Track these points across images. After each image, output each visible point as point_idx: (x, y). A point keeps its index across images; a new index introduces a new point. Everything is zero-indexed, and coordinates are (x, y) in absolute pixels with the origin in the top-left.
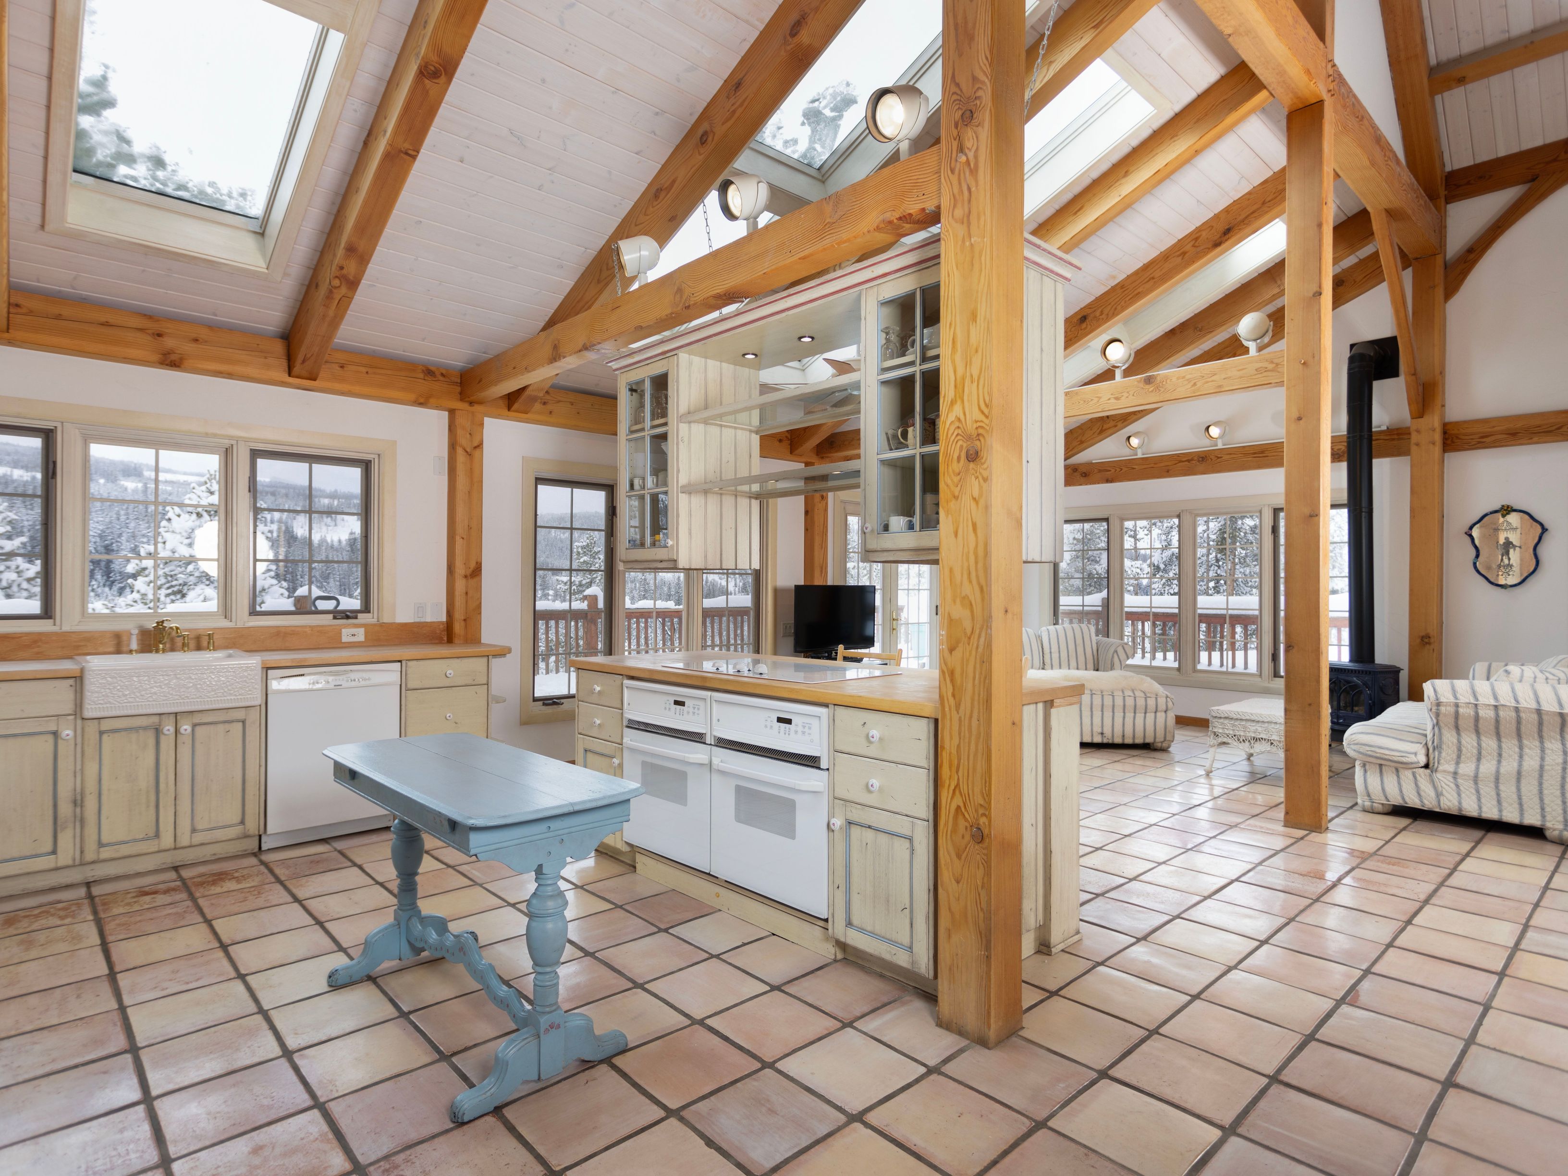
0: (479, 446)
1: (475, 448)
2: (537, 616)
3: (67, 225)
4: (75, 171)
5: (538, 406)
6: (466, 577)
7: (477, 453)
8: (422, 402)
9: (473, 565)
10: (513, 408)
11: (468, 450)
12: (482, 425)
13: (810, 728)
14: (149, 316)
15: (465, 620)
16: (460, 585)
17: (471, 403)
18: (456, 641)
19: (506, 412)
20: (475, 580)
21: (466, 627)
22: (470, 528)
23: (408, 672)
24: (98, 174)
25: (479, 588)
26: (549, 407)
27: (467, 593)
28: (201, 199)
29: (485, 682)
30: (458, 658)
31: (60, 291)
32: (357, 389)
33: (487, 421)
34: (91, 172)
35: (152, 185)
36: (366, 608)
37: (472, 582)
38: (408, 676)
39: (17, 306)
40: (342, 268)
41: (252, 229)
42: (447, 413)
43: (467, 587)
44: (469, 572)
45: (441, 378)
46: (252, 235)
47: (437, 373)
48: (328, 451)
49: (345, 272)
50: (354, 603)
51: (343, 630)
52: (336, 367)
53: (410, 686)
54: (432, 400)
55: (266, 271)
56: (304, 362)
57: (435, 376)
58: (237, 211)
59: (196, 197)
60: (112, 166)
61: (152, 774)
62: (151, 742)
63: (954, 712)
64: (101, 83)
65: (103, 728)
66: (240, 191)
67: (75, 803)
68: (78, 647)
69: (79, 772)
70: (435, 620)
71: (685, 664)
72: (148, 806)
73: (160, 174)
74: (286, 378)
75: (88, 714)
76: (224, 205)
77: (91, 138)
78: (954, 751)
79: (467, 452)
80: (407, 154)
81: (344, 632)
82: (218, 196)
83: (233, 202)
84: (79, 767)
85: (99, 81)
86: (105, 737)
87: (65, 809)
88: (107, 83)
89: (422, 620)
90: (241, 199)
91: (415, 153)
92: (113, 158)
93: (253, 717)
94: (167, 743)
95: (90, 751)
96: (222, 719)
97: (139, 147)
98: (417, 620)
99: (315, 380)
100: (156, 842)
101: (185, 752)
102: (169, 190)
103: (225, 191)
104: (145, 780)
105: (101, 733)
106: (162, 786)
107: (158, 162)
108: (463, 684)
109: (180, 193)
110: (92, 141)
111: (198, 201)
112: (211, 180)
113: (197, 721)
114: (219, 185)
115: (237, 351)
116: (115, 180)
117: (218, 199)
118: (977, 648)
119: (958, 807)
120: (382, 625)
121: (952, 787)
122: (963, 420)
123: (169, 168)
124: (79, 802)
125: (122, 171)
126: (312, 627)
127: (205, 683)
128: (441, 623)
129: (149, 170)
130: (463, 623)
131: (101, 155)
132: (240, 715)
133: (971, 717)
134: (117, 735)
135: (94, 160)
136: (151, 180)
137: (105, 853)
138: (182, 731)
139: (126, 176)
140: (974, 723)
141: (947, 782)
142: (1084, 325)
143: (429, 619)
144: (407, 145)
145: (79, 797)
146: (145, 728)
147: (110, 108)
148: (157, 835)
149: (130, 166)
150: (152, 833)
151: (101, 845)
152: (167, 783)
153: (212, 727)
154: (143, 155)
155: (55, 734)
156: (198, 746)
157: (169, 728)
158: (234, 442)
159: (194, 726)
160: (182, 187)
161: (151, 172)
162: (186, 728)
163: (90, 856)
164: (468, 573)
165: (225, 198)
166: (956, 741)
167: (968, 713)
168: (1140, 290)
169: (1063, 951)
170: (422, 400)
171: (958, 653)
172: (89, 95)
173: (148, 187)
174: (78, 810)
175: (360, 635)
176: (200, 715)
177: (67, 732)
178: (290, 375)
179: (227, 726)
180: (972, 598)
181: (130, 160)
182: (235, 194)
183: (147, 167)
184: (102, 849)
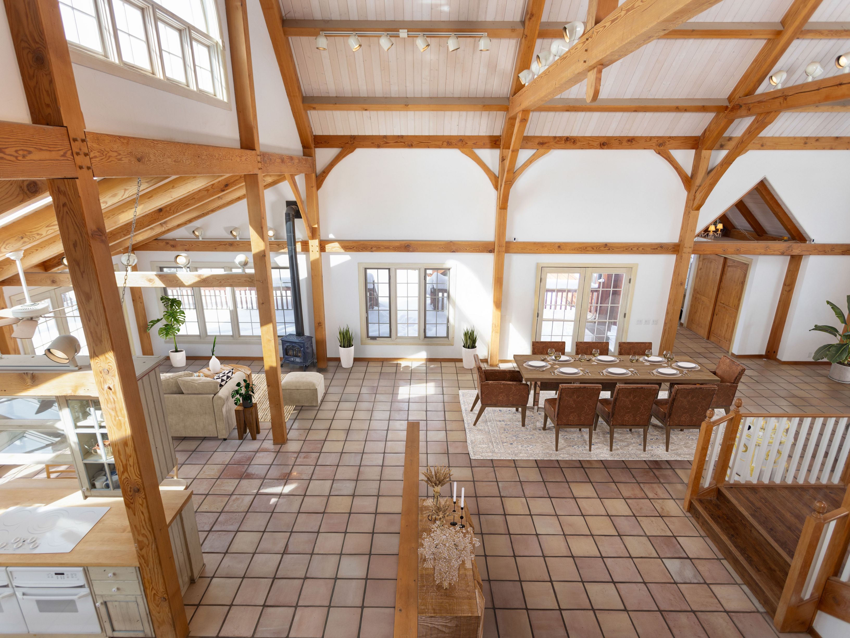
13: (75, 575)
63: (146, 568)
78: (149, 578)
118: (152, 548)
119: (154, 594)
121: (151, 588)
122: (128, 477)
133: (154, 568)
140: (156, 570)
141: (148, 587)
142: (161, 214)
166: (149, 575)
167: (152, 567)
168: (189, 202)
169: (200, 577)
171: (144, 550)
180: (146, 534)
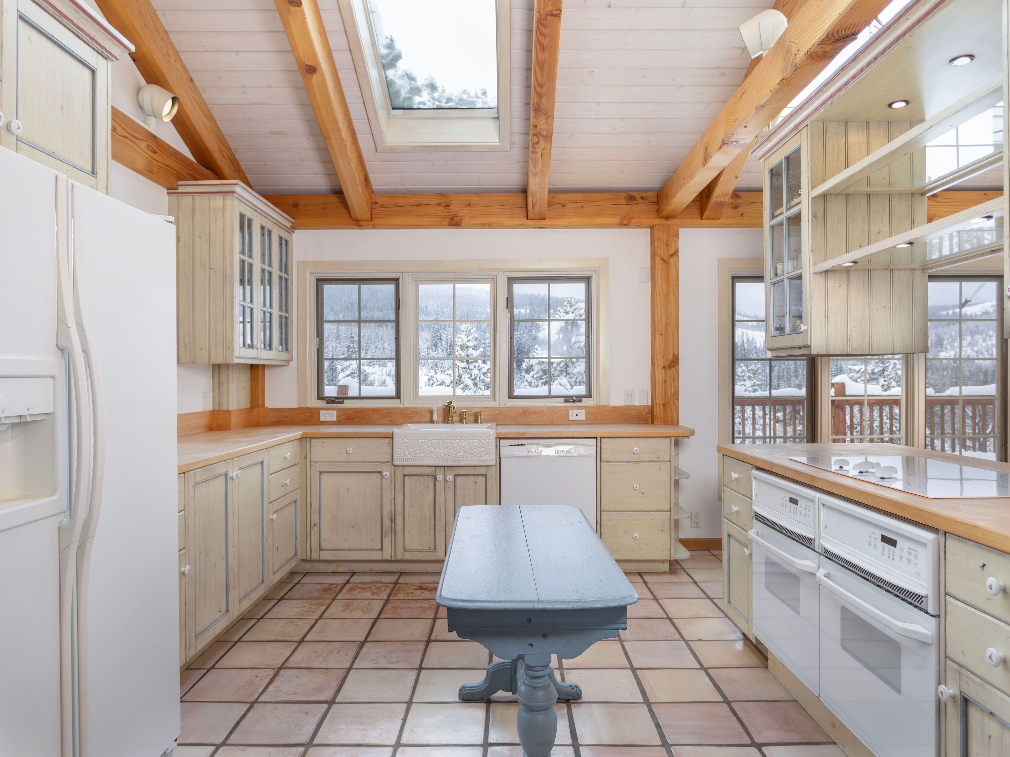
0: (675, 254)
1: (671, 256)
2: (736, 401)
3: (387, 145)
4: (393, 109)
5: (727, 210)
6: (664, 367)
7: (673, 260)
8: (625, 223)
9: (670, 357)
10: (706, 214)
11: (665, 258)
12: (677, 235)
13: (916, 557)
14: (442, 194)
15: (664, 405)
16: (660, 374)
17: (667, 218)
18: (656, 421)
19: (699, 221)
20: (673, 370)
21: (665, 410)
22: (667, 325)
23: (602, 447)
24: (405, 106)
25: (676, 378)
26: (741, 210)
27: (665, 382)
28: (462, 105)
29: (668, 460)
30: (644, 437)
31: (397, 189)
32: (575, 221)
33: (681, 231)
34: (402, 106)
35: (434, 104)
36: (589, 395)
37: (670, 372)
38: (602, 450)
39: (376, 203)
40: (535, 127)
41: (492, 116)
42: (649, 229)
43: (665, 376)
44: (667, 363)
45: (641, 201)
46: (493, 121)
47: (638, 197)
48: (559, 273)
49: (538, 129)
50: (581, 390)
51: (570, 411)
52: (559, 206)
53: (604, 458)
54: (634, 221)
55: (499, 144)
56: (533, 207)
57: (636, 200)
58: (484, 106)
59: (458, 104)
60: (410, 99)
61: (432, 507)
62: (431, 484)
64: (390, 46)
65: (405, 473)
66: (482, 91)
67: (391, 519)
68: (410, 417)
69: (393, 500)
70: (641, 404)
71: (809, 459)
72: (430, 528)
73: (436, 95)
74: (524, 220)
75: (396, 462)
76: (475, 104)
77: (396, 84)
79: (664, 260)
80: (552, 15)
81: (571, 412)
82: (470, 99)
83: (480, 100)
84: (393, 497)
85: (389, 43)
86: (406, 478)
87: (387, 523)
88: (394, 43)
89: (631, 404)
90: (484, 97)
91: (558, 12)
92: (410, 93)
93: (492, 473)
94: (440, 486)
95: (399, 487)
96: (472, 473)
97: (421, 81)
98: (627, 404)
99: (545, 219)
100: (434, 554)
101: (450, 492)
102: (443, 105)
103: (473, 94)
104: (428, 511)
105: (404, 475)
106: (437, 516)
107: (433, 87)
108: (649, 460)
109: (451, 105)
110: (397, 86)
111: (460, 107)
112: (466, 89)
113: (457, 473)
114: (469, 91)
115: (494, 208)
116: (415, 107)
117: (470, 101)
120: (599, 407)
123: (440, 90)
124: (393, 519)
125: (417, 99)
126: (548, 408)
127: (460, 446)
128: (647, 407)
129: (429, 94)
130: (662, 407)
131: (404, 93)
132: (483, 471)
134: (413, 478)
135: (401, 98)
136: (432, 101)
137: (408, 556)
138: (448, 479)
139: (419, 103)
143: (637, 403)
144: (550, 8)
145: (393, 517)
146: (428, 475)
147: (399, 60)
148: (435, 549)
149: (419, 96)
150: (432, 548)
151: (405, 550)
152: (440, 514)
153: (466, 478)
154: (424, 85)
155: (381, 473)
156: (458, 491)
157: (440, 477)
158: (497, 274)
159: (456, 476)
160: (449, 100)
161: (431, 96)
162: (450, 477)
163: (399, 556)
164: (666, 365)
165: (475, 99)
170: (625, 222)
172: (387, 55)
173: (432, 107)
174: (393, 524)
175: (583, 416)
176: (458, 469)
177: (386, 473)
178: (527, 219)
179: (475, 478)
181: (416, 91)
182: (480, 95)
183: (428, 92)
184: (405, 553)
